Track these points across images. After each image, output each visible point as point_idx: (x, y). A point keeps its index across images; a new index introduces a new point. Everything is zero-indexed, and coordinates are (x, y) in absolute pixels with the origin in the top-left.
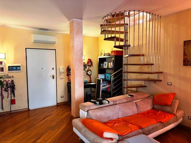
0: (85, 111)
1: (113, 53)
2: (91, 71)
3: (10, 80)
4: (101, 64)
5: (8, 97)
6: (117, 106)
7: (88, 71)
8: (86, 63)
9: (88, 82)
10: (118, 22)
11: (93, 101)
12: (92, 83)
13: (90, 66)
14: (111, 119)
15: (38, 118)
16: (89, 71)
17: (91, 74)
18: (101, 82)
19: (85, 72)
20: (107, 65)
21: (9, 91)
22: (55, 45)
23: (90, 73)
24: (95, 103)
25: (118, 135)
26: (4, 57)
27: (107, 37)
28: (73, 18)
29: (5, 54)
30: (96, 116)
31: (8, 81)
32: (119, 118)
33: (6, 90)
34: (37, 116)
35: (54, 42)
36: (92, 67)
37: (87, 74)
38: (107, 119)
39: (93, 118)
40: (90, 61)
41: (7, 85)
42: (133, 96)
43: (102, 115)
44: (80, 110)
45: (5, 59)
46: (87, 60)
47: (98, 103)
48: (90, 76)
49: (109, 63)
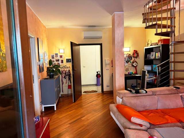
0: (120, 98)
1: (160, 42)
2: (137, 62)
3: (68, 69)
4: (148, 55)
5: (66, 83)
6: (156, 96)
7: (133, 63)
8: (132, 55)
9: (133, 73)
10: (165, 8)
11: (129, 89)
12: (138, 74)
13: (136, 57)
14: (147, 108)
15: (86, 101)
16: (135, 63)
17: (137, 66)
18: (146, 73)
19: (131, 64)
20: (154, 56)
21: (67, 78)
22: (102, 39)
23: (136, 64)
24: (130, 91)
25: (150, 123)
26: (63, 52)
27: (148, 25)
28: (114, 12)
29: (64, 49)
30: (130, 103)
31: (66, 71)
32: (158, 109)
33: (64, 77)
34: (86, 99)
35: (100, 37)
36: (138, 58)
37: (133, 66)
38: (143, 108)
39: (127, 105)
40: (136, 52)
41: (66, 73)
42: (179, 88)
43: (136, 103)
44: (117, 96)
45: (64, 53)
46: (133, 51)
47: (134, 91)
48: (136, 67)
49: (157, 54)
